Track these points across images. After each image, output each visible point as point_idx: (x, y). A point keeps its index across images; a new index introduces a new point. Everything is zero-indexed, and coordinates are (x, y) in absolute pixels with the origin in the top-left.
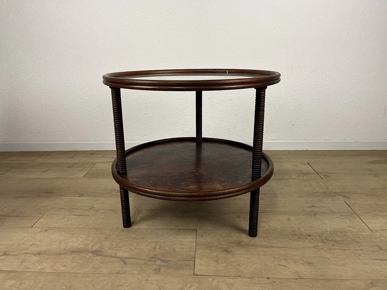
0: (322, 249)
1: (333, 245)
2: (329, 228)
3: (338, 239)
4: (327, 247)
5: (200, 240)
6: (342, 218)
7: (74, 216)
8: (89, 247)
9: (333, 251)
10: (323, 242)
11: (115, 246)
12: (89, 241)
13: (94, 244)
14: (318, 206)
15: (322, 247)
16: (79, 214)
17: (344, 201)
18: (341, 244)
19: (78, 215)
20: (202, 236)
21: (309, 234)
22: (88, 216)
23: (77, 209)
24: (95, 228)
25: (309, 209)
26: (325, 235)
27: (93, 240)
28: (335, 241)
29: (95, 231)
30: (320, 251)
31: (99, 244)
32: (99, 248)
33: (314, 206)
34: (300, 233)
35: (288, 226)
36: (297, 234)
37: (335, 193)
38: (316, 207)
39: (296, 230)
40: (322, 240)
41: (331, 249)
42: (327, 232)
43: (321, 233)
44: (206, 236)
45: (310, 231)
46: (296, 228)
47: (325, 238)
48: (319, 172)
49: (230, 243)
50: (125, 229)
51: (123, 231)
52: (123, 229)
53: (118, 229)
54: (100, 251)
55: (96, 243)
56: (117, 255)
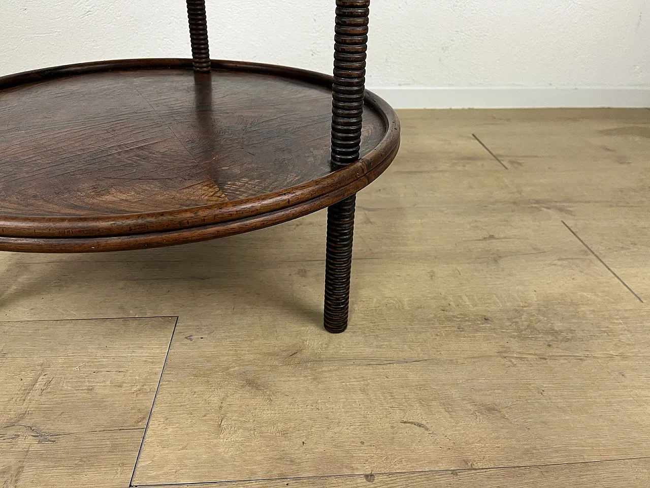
0: (521, 358)
1: (549, 346)
2: (533, 294)
3: (558, 325)
4: (532, 352)
9: (550, 363)
10: (521, 337)
14: (502, 236)
15: (520, 353)
17: (562, 221)
20: (189, 337)
25: (481, 245)
26: (524, 316)
28: (554, 333)
30: (515, 365)
33: (492, 237)
34: (461, 314)
35: (430, 295)
36: (454, 316)
37: (538, 202)
38: (498, 239)
39: (452, 303)
40: (520, 331)
41: (546, 359)
42: (530, 305)
43: (516, 310)
44: (202, 338)
45: (487, 307)
46: (450, 298)
47: (526, 323)
48: (500, 156)
49: (270, 354)
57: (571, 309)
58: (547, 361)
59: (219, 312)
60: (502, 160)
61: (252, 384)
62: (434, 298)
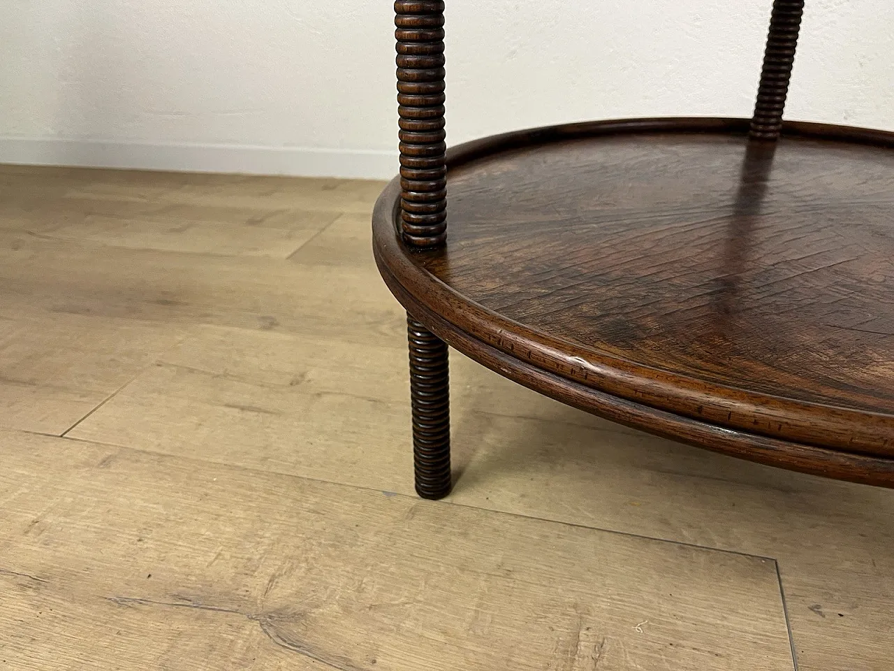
5: (810, 632)
7: (227, 410)
8: (256, 585)
11: (371, 593)
12: (261, 549)
13: (280, 569)
16: (245, 399)
19: (243, 409)
20: (816, 609)
22: (278, 414)
23: (241, 378)
24: (296, 479)
27: (279, 541)
29: (294, 494)
31: (300, 573)
32: (298, 594)
44: (841, 615)
50: (423, 501)
51: (413, 512)
52: (414, 503)
53: (394, 499)
54: (303, 615)
55: (288, 565)
56: (379, 660)
59: (847, 565)
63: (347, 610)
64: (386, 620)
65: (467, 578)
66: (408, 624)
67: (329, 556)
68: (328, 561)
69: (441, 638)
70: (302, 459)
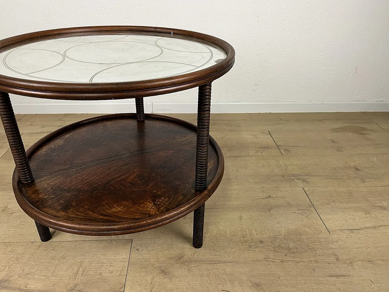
0: (273, 261)
1: (286, 255)
2: (283, 229)
3: (291, 245)
4: (278, 258)
6: (298, 213)
10: (275, 251)
15: (273, 259)
17: (303, 188)
18: (294, 253)
20: (138, 250)
21: (260, 239)
24: (5, 243)
25: (264, 201)
26: (278, 240)
28: (289, 249)
29: (5, 247)
30: (270, 265)
32: (6, 275)
33: (270, 197)
34: (251, 239)
35: (239, 229)
36: (247, 240)
37: (294, 176)
38: (272, 198)
39: (248, 233)
40: (274, 248)
41: (283, 262)
42: (281, 235)
43: (274, 237)
44: (143, 250)
45: (263, 235)
46: (247, 230)
47: (278, 244)
48: (280, 146)
49: (171, 258)
50: (43, 242)
51: (40, 246)
52: (40, 243)
53: (34, 243)
54: (8, 280)
55: (3, 268)
56: (28, 286)
57: (298, 237)
58: (284, 263)
59: (149, 237)
60: (281, 149)
61: (164, 272)
62: (240, 231)
63: (20, 276)
64: (30, 277)
65: (53, 261)
66: (36, 276)
67: (15, 263)
68: (15, 265)
69: (44, 278)
70: (7, 236)
